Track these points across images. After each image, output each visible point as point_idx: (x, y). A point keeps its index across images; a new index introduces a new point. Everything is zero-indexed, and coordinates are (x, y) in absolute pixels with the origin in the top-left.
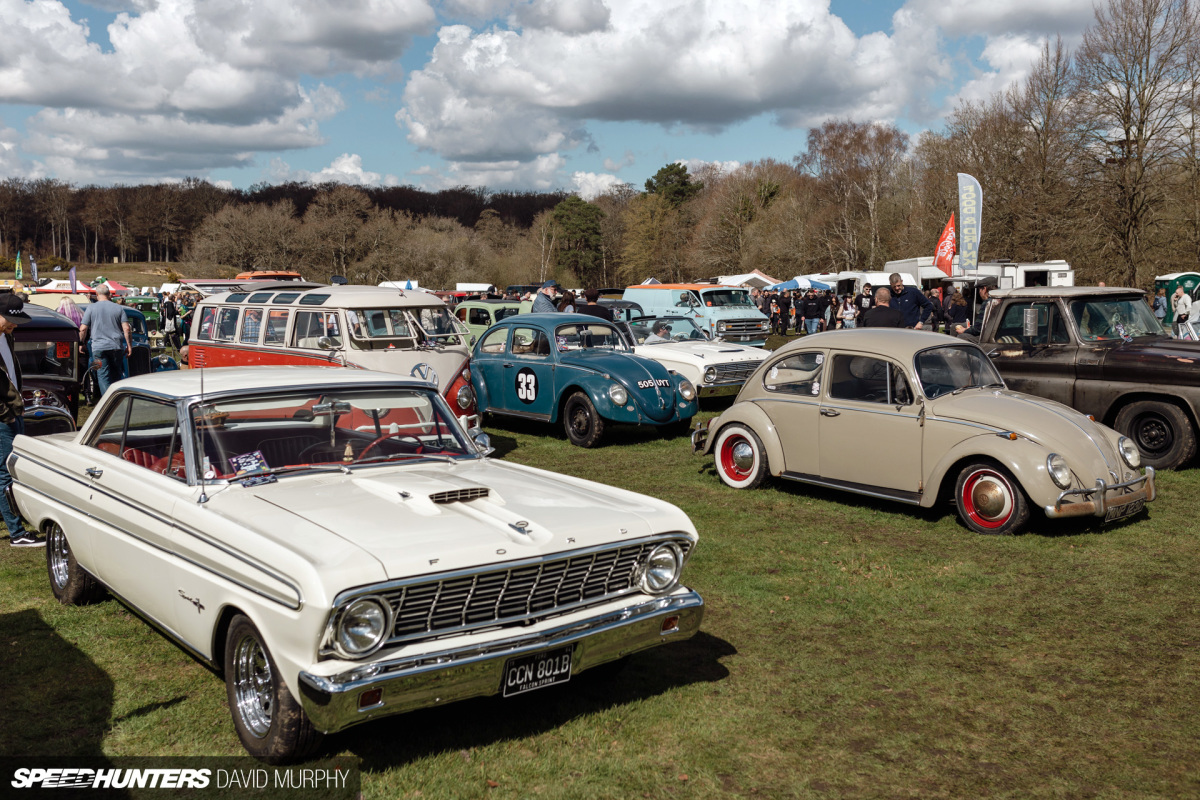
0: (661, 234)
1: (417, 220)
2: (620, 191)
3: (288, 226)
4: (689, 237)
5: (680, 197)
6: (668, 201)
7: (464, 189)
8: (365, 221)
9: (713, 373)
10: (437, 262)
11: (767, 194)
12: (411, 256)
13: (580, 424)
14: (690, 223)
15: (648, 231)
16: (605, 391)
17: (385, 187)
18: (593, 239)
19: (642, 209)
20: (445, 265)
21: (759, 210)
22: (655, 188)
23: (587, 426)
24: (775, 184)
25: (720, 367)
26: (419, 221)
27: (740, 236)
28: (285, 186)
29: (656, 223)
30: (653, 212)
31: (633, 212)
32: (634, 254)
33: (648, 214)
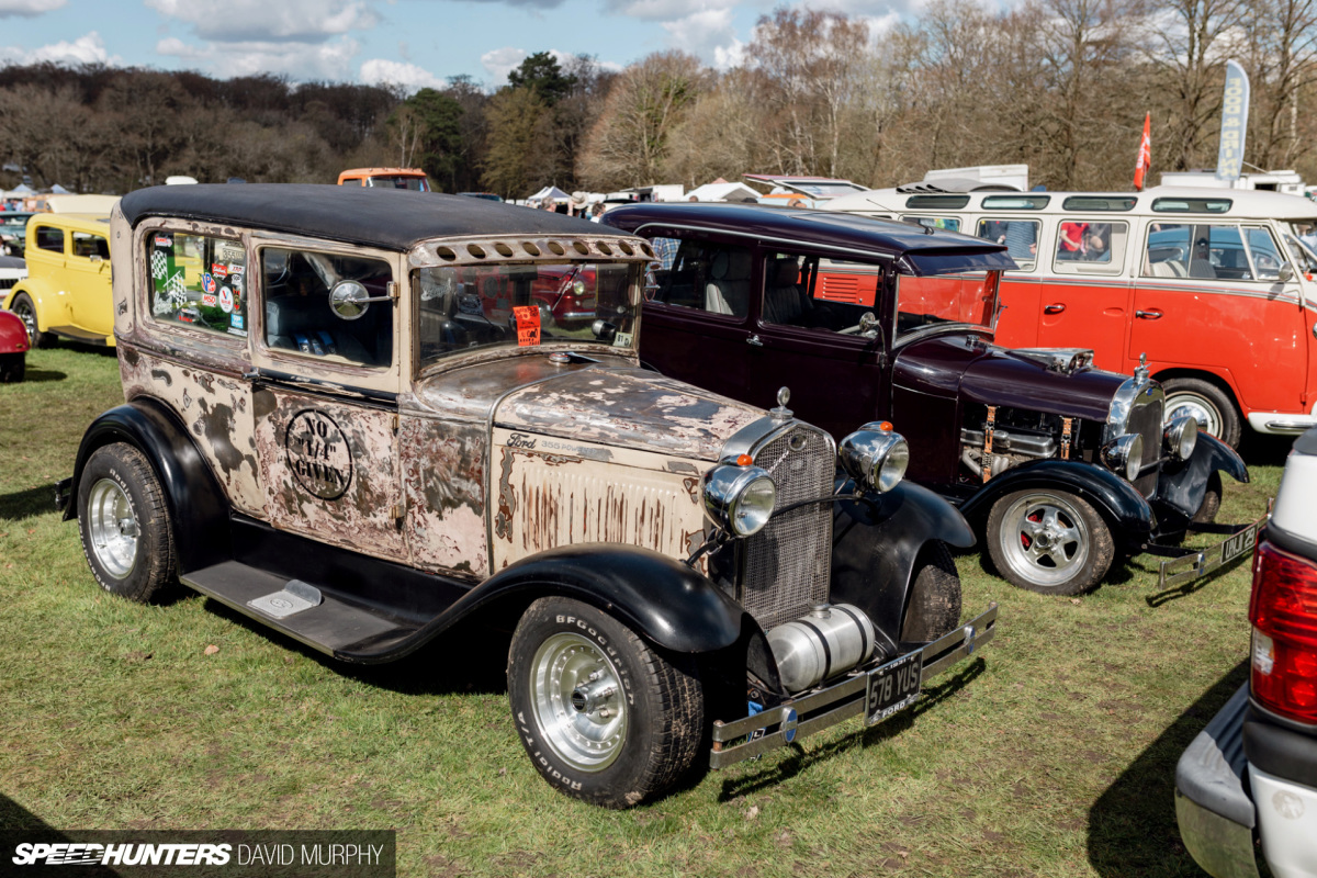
0: (532, 135)
2: (455, 84)
5: (553, 93)
6: (538, 97)
8: (177, 111)
10: (271, 164)
11: (676, 92)
12: (239, 156)
15: (517, 132)
18: (451, 139)
19: (508, 105)
20: (282, 168)
22: (521, 81)
24: (686, 79)
29: (526, 123)
30: (522, 112)
31: (498, 108)
32: (501, 159)
33: (517, 112)
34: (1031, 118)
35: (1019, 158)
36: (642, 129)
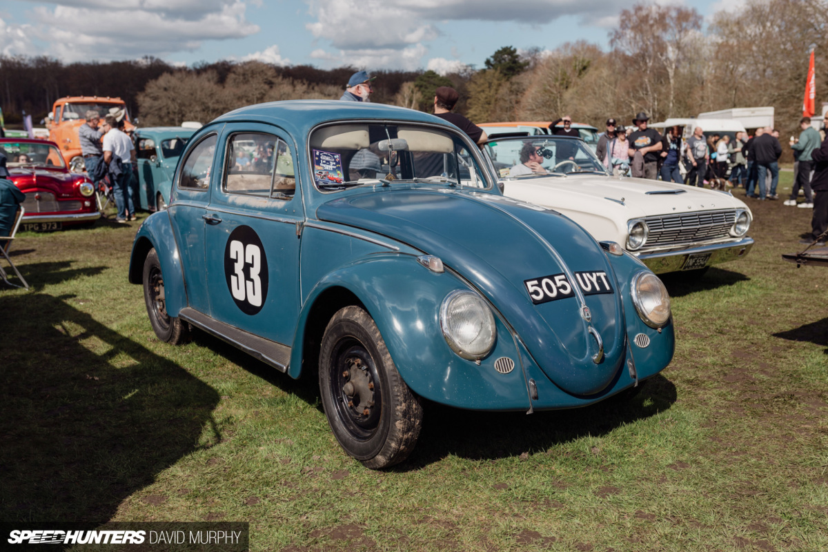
0: (496, 100)
1: (311, 87)
2: (465, 70)
3: (212, 90)
4: (517, 102)
5: (511, 72)
6: (502, 75)
7: (350, 67)
8: (271, 87)
9: (642, 234)
11: (581, 68)
13: (356, 398)
14: (518, 91)
15: (486, 98)
16: (428, 310)
17: (292, 65)
19: (482, 81)
21: (574, 79)
22: (492, 65)
23: (376, 408)
24: (587, 60)
25: (652, 221)
26: (313, 89)
27: (558, 100)
28: (218, 63)
29: (493, 92)
30: (490, 83)
31: (475, 83)
32: (475, 116)
33: (487, 85)
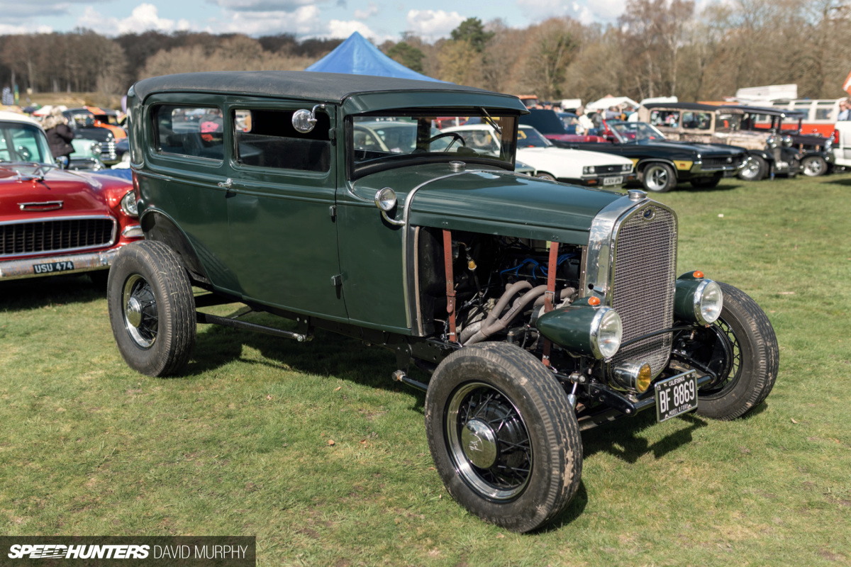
5: (480, 43)
6: (472, 46)
15: (458, 68)
19: (452, 52)
33: (457, 56)
34: (796, 57)
35: (790, 80)
36: (545, 65)
